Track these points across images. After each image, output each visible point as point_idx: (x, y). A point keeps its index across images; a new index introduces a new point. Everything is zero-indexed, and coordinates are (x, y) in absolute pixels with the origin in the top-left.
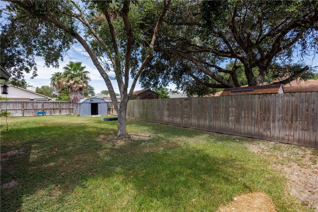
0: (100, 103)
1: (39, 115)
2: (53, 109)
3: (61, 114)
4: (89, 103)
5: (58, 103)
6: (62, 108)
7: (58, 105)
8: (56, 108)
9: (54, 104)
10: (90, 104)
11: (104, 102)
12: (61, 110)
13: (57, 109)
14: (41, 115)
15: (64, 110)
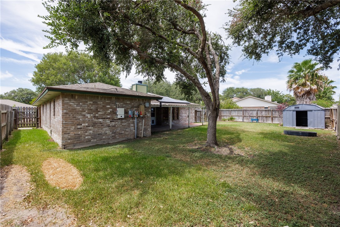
0: (312, 111)
1: (254, 121)
2: (266, 117)
3: (273, 122)
4: (293, 111)
5: (270, 111)
6: (274, 116)
7: (270, 113)
8: (268, 116)
9: (267, 112)
10: (295, 113)
11: (319, 109)
12: (274, 118)
13: (270, 117)
14: (255, 121)
15: (276, 119)
